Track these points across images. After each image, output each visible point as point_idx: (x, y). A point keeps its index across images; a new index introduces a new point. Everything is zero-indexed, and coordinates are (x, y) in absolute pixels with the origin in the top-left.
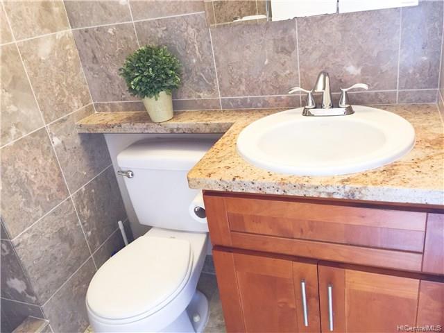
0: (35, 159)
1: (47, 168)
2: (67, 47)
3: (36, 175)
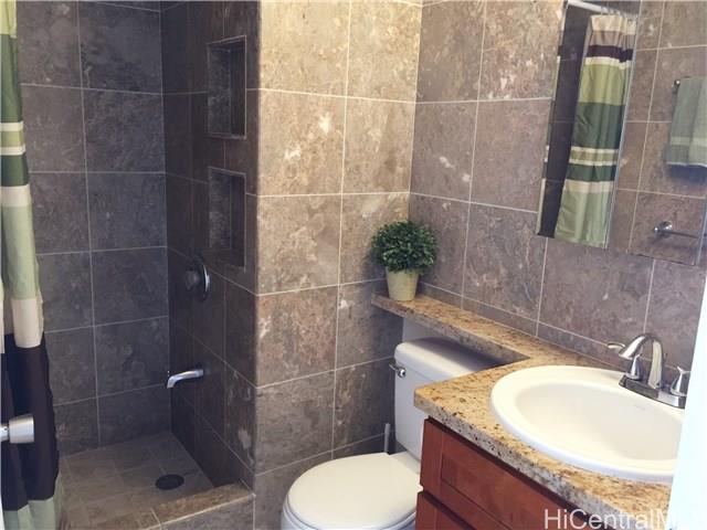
0: (313, 314)
1: (322, 329)
2: (397, 210)
3: (308, 331)
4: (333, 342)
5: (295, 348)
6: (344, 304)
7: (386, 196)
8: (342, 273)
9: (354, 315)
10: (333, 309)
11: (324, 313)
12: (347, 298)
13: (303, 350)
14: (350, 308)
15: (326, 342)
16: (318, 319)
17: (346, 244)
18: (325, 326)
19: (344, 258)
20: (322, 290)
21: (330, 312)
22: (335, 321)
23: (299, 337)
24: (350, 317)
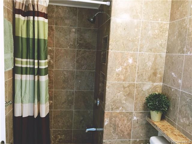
4: (131, 130)
5: (117, 130)
6: (135, 118)
7: (153, 84)
8: (135, 108)
9: (138, 122)
10: (131, 119)
11: (128, 120)
12: (137, 117)
13: (119, 131)
14: (138, 120)
15: (128, 130)
16: (125, 122)
17: (137, 99)
18: (128, 124)
19: (136, 103)
20: (127, 113)
21: (130, 120)
22: (131, 123)
23: (118, 126)
24: (137, 123)
